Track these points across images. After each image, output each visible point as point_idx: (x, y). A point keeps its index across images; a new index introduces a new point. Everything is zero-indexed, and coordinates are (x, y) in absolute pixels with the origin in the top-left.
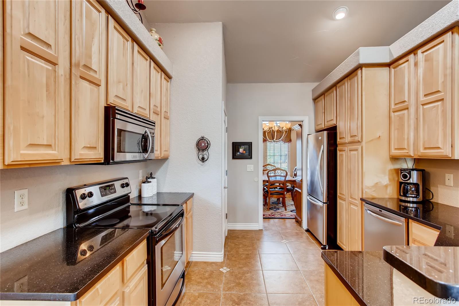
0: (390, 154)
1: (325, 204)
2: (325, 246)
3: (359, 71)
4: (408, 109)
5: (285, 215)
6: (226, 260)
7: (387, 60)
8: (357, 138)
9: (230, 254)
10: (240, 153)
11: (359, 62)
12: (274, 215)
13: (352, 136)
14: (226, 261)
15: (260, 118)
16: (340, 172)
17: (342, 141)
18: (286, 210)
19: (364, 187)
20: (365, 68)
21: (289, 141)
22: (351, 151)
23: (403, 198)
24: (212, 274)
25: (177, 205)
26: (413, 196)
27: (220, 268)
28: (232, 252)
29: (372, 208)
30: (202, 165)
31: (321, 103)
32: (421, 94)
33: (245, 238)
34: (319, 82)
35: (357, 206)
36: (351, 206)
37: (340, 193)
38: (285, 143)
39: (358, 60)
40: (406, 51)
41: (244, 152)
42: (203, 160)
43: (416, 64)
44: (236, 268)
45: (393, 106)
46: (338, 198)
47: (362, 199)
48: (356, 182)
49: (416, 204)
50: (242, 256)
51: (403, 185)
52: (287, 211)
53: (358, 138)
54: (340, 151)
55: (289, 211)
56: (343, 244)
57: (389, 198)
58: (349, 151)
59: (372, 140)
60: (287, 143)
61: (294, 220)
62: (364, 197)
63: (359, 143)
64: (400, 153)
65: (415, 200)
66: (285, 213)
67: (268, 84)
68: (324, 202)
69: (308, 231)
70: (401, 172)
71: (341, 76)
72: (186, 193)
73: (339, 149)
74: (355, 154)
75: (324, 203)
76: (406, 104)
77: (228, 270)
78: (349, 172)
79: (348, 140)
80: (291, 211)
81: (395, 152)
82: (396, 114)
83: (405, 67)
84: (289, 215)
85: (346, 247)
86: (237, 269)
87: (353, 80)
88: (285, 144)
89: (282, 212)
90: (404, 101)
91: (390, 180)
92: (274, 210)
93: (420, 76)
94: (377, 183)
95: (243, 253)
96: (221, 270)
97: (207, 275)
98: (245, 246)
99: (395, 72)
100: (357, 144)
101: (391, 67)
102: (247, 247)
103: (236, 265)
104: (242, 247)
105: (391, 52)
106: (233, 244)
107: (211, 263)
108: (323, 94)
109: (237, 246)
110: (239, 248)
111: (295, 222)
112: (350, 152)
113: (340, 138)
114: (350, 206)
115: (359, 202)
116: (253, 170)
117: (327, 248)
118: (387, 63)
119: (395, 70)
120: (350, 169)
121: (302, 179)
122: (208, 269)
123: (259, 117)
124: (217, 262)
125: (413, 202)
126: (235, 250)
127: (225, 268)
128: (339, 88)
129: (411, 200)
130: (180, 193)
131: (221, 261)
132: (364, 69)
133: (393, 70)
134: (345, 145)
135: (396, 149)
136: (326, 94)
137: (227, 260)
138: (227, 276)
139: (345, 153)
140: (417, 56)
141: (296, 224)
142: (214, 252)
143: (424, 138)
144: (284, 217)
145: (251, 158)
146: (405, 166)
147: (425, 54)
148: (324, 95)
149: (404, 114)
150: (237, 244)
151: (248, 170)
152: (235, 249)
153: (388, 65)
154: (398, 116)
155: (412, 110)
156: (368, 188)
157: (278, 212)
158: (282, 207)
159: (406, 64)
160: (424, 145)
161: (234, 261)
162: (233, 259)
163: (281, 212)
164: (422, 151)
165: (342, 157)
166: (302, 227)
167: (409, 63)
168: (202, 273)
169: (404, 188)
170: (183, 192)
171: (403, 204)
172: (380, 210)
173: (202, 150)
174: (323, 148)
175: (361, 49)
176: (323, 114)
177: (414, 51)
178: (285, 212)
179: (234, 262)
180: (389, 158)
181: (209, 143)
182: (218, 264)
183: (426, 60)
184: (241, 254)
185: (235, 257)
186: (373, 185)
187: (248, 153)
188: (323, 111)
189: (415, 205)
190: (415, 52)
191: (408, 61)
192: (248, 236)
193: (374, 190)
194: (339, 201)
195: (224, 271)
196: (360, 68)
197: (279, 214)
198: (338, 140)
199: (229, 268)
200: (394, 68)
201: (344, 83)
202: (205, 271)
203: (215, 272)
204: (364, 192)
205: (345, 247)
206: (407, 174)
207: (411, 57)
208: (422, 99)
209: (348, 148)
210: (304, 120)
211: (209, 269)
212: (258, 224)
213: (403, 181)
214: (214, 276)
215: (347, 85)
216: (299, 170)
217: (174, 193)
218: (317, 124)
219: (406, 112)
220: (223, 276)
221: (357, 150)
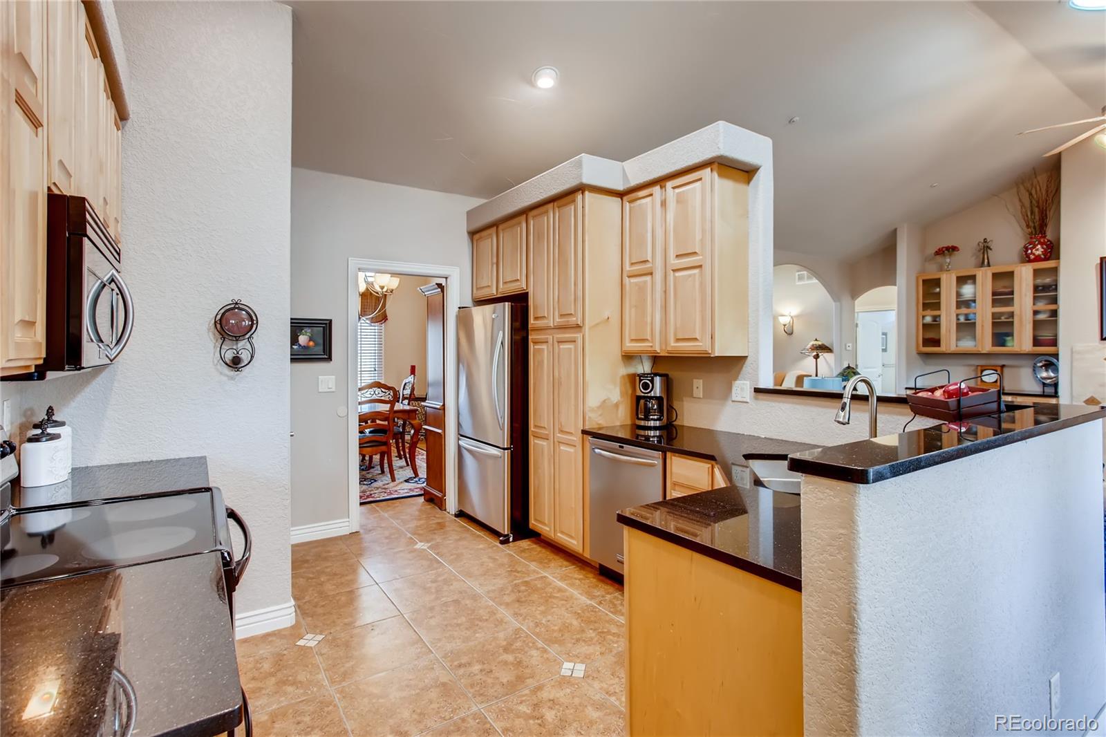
0: (623, 349)
1: (506, 451)
2: (508, 535)
3: (579, 197)
4: (651, 274)
5: (396, 491)
6: (302, 620)
7: (620, 187)
8: (575, 319)
9: (306, 602)
10: (300, 345)
11: (581, 179)
12: (371, 495)
13: (562, 316)
14: (303, 622)
15: (353, 263)
16: (535, 384)
17: (540, 323)
18: (393, 479)
19: (587, 409)
20: (589, 192)
21: (381, 319)
22: (560, 344)
23: (642, 423)
24: (281, 660)
25: (204, 488)
26: (656, 417)
27: (297, 640)
28: (307, 598)
29: (603, 445)
30: (232, 378)
31: (488, 243)
32: (672, 254)
33: (326, 559)
34: (486, 198)
35: (575, 446)
36: (562, 448)
37: (536, 426)
38: (372, 324)
39: (580, 176)
40: (650, 178)
41: (311, 343)
42: (235, 363)
43: (664, 204)
44: (338, 628)
45: (627, 267)
46: (532, 437)
47: (584, 432)
48: (573, 402)
49: (659, 430)
50: (340, 599)
51: (642, 402)
52: (397, 481)
53: (577, 319)
54: (535, 343)
55: (402, 482)
56: (543, 523)
57: (621, 426)
58: (557, 343)
59: (597, 324)
60: (376, 324)
61: (422, 499)
62: (587, 428)
63: (578, 329)
64: (641, 346)
65: (658, 423)
66: (395, 487)
67: (374, 182)
68: (506, 447)
69: (461, 514)
70: (640, 379)
71: (542, 198)
72: (179, 459)
73: (532, 339)
74: (571, 349)
75: (504, 449)
76: (648, 265)
77: (320, 637)
78: (556, 384)
79: (555, 322)
80: (406, 481)
81: (630, 346)
82: (633, 280)
83: (648, 203)
84: (406, 491)
85: (550, 529)
86: (341, 629)
87: (566, 209)
88: (371, 326)
89: (386, 486)
90: (646, 261)
91: (622, 394)
92: (364, 484)
93: (670, 224)
94: (604, 401)
95: (337, 592)
96: (301, 643)
97: (266, 666)
98: (335, 574)
99: (630, 207)
100: (572, 330)
101: (625, 198)
102: (340, 578)
103: (334, 622)
104: (329, 580)
105: (627, 176)
106: (301, 579)
107: (262, 637)
108: (495, 225)
109: (314, 580)
110: (321, 585)
111: (426, 503)
112: (559, 346)
113: (536, 318)
114: (559, 447)
115: (577, 438)
116: (333, 390)
117: (511, 539)
118: (619, 191)
119: (632, 205)
120: (560, 377)
121: (444, 405)
122: (261, 652)
123: (350, 259)
124: (280, 631)
125: (655, 428)
126: (313, 590)
127: (309, 636)
128: (533, 219)
129: (652, 425)
130: (158, 461)
131: (289, 625)
132: (587, 193)
133: (627, 205)
134: (547, 331)
135: (632, 340)
136: (501, 227)
137: (304, 619)
138: (324, 651)
139: (548, 347)
140: (665, 190)
141: (429, 507)
142: (268, 606)
143: (676, 325)
144: (396, 496)
145: (330, 359)
146: (640, 370)
147: (677, 191)
148: (495, 228)
149: (645, 282)
150: (311, 576)
151: (320, 391)
152: (311, 589)
153: (620, 195)
154: (636, 284)
155: (658, 276)
156: (592, 410)
157: (378, 488)
158: (380, 474)
159: (649, 199)
160: (675, 334)
161: (324, 614)
162: (320, 610)
163: (384, 485)
164: (673, 344)
165: (540, 355)
166: (445, 510)
167: (652, 200)
168: (250, 666)
169: (646, 405)
170: (169, 458)
171: (642, 432)
172: (620, 447)
173: (235, 337)
174: (502, 336)
175: (585, 157)
176: (495, 266)
177: (660, 181)
178: (392, 484)
179: (325, 617)
180: (620, 355)
181: (254, 318)
182: (283, 633)
183: (678, 202)
184: (334, 596)
185: (323, 606)
186: (599, 404)
187: (322, 348)
188: (495, 260)
189: (658, 433)
190: (663, 184)
191: (651, 195)
192: (329, 552)
193: (600, 413)
194: (533, 441)
195: (312, 644)
196: (581, 192)
197: (380, 490)
198: (532, 321)
199: (321, 634)
200: (629, 202)
201: (547, 212)
202: (257, 662)
203: (285, 652)
204: (587, 418)
205: (548, 529)
206: (648, 382)
207: (656, 190)
208: (674, 262)
209: (555, 338)
210: (450, 276)
211: (264, 651)
212: (348, 520)
213: (643, 395)
214: (290, 663)
215: (551, 217)
216: (435, 384)
217: (135, 464)
218: (478, 287)
219: (648, 278)
220: (315, 656)
221: (575, 341)
